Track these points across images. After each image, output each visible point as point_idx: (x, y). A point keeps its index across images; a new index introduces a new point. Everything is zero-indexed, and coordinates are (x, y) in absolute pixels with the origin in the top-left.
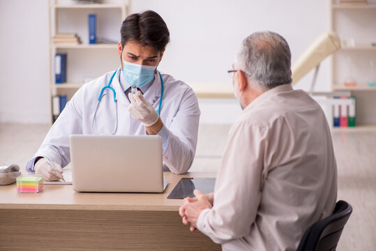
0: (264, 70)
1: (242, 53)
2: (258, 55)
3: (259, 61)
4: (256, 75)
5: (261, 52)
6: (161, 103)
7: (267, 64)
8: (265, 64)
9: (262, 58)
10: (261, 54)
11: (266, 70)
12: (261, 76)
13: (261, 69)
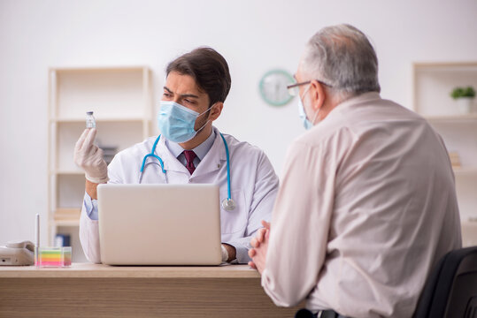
0: (352, 74)
1: (315, 56)
2: (340, 54)
3: (343, 63)
4: (341, 81)
5: (344, 49)
6: (228, 169)
7: (354, 66)
8: (351, 65)
9: (347, 58)
10: (344, 53)
11: (354, 73)
12: (347, 82)
13: (346, 72)
